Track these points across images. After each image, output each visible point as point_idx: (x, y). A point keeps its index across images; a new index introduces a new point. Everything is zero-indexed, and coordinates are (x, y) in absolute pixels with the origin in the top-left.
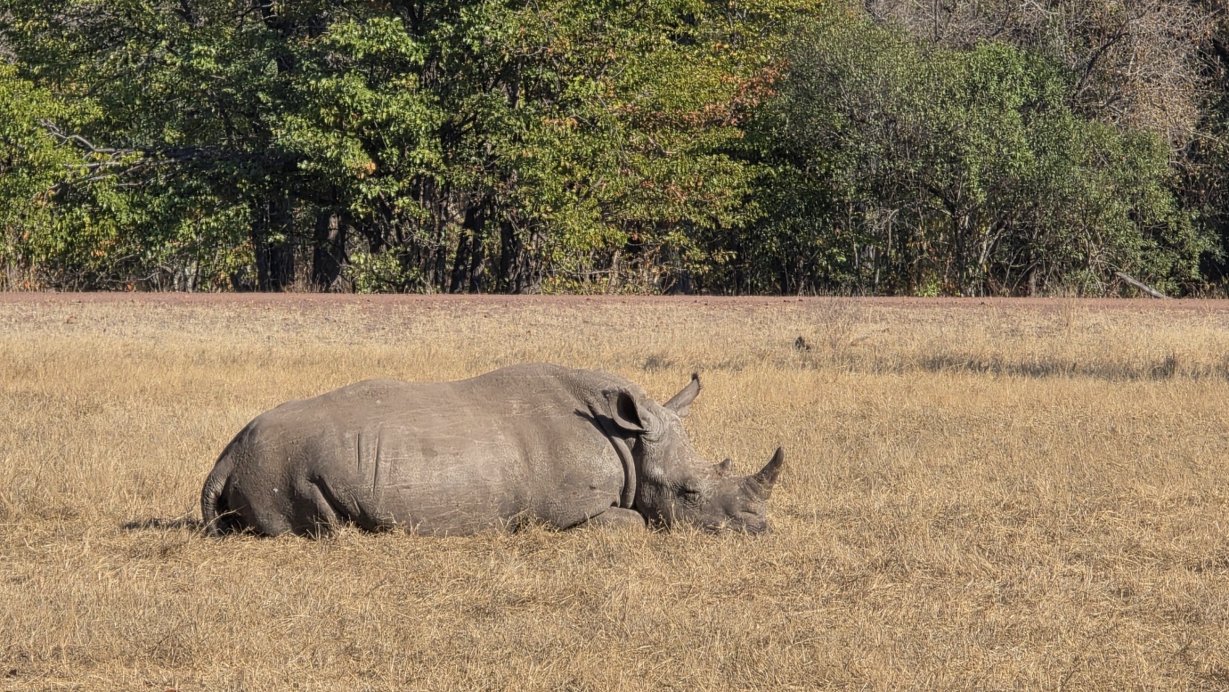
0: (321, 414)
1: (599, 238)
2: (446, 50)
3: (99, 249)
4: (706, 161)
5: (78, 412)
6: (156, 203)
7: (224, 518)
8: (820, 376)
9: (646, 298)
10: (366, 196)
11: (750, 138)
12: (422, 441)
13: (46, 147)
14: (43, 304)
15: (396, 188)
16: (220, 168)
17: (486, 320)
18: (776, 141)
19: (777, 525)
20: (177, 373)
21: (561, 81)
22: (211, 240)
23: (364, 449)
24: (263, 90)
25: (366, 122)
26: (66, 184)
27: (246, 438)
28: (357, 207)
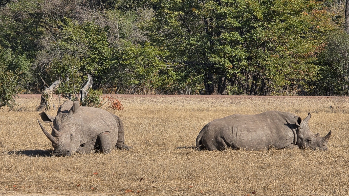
0: (224, 122)
1: (284, 83)
2: (248, 39)
3: (169, 85)
4: (308, 65)
5: (166, 122)
6: (182, 74)
7: (201, 146)
8: (336, 114)
9: (295, 97)
10: (230, 73)
11: (319, 60)
12: (247, 128)
13: (157, 62)
14: (156, 97)
15: (237, 71)
16: (197, 66)
17: (258, 101)
18: (325, 60)
19: (329, 148)
20: (187, 113)
21: (275, 47)
22: (195, 83)
23: (234, 130)
24: (207, 49)
25: (230, 56)
26: (161, 70)
27: (206, 128)
28: (228, 76)
